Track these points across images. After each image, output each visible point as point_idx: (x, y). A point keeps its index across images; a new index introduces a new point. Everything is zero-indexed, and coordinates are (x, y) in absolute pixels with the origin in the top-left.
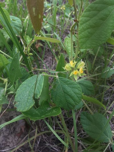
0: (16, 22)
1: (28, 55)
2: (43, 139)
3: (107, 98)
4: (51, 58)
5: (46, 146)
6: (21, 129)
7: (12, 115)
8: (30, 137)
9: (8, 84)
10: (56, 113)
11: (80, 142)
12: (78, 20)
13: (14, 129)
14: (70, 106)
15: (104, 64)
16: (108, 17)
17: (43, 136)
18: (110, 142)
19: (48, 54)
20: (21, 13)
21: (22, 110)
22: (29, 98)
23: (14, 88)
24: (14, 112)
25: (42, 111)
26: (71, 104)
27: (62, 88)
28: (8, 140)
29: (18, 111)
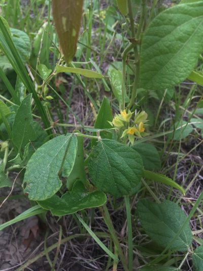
0: (20, 40)
1: (45, 99)
2: (71, 249)
3: (180, 173)
4: (82, 105)
5: (75, 262)
6: (31, 232)
7: (13, 207)
8: (48, 246)
9: (9, 152)
10: (97, 201)
11: (137, 253)
12: (136, 39)
13: (18, 231)
14: (123, 189)
15: (174, 115)
16: (191, 37)
17: (71, 243)
18: (190, 250)
19: (76, 96)
20: (27, 23)
21: (38, 197)
22: (52, 176)
23: (20, 159)
24: (17, 201)
25: (72, 200)
26: (123, 186)
27: (108, 157)
28: (7, 252)
29: (31, 199)
